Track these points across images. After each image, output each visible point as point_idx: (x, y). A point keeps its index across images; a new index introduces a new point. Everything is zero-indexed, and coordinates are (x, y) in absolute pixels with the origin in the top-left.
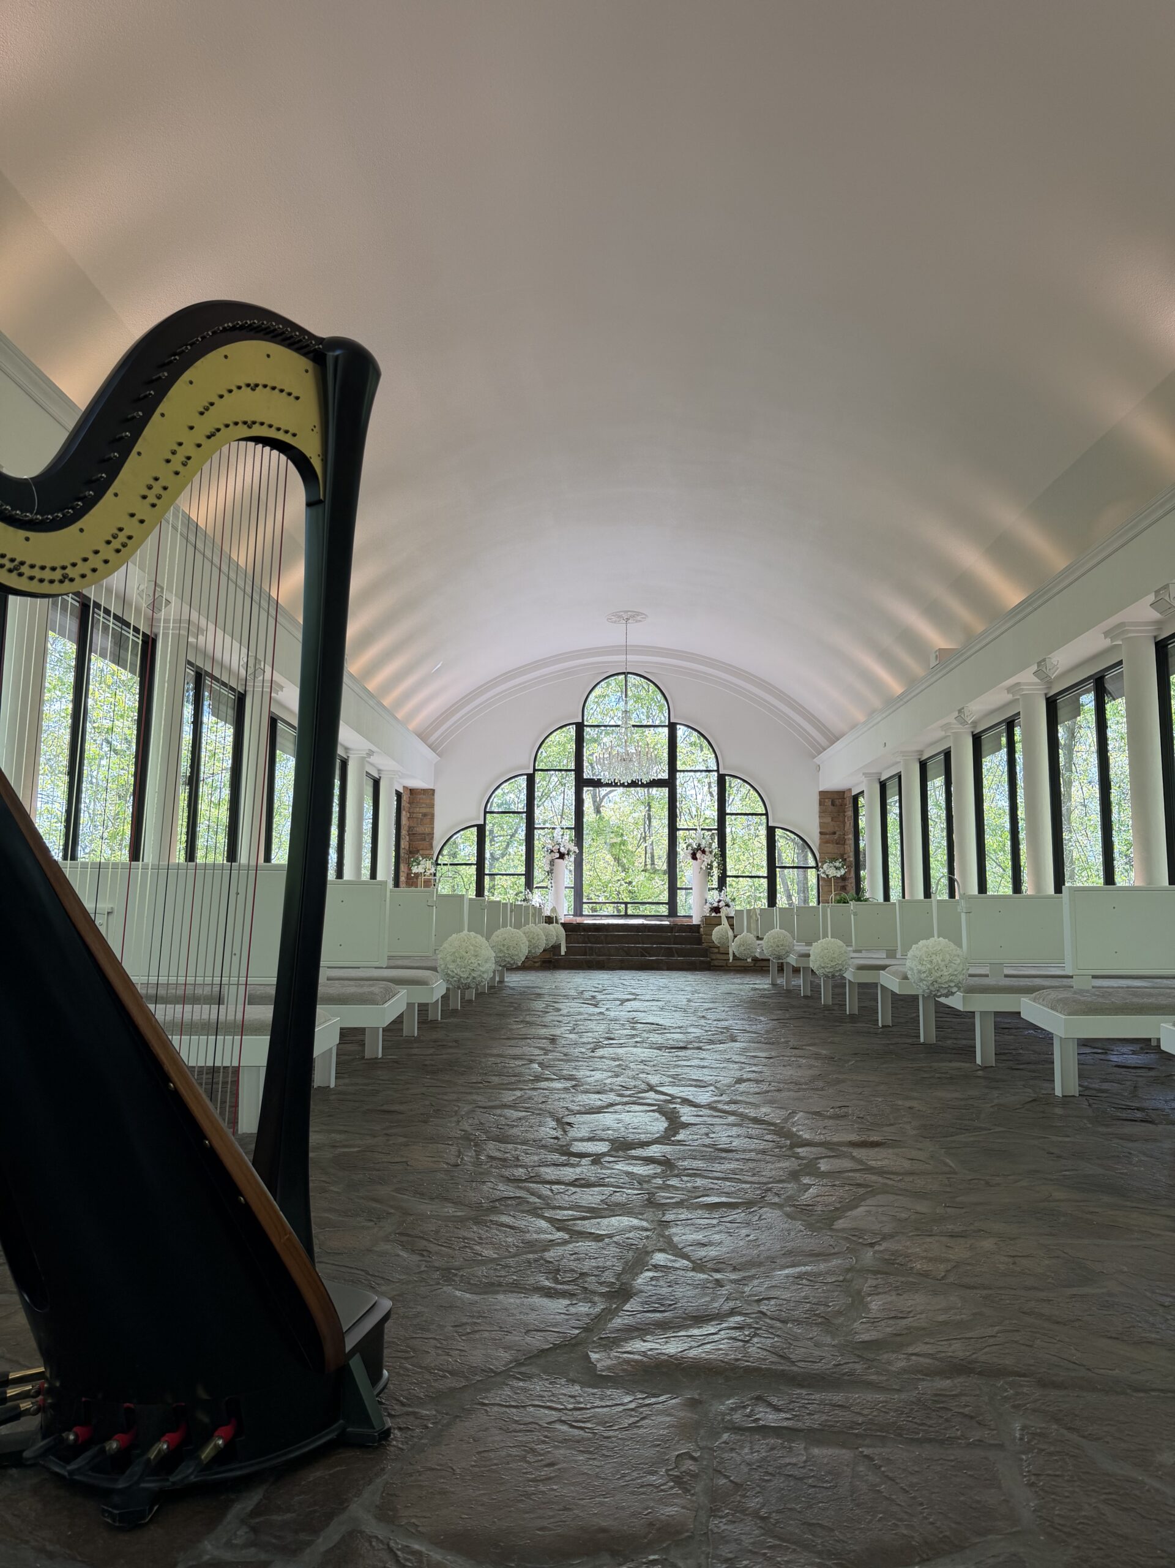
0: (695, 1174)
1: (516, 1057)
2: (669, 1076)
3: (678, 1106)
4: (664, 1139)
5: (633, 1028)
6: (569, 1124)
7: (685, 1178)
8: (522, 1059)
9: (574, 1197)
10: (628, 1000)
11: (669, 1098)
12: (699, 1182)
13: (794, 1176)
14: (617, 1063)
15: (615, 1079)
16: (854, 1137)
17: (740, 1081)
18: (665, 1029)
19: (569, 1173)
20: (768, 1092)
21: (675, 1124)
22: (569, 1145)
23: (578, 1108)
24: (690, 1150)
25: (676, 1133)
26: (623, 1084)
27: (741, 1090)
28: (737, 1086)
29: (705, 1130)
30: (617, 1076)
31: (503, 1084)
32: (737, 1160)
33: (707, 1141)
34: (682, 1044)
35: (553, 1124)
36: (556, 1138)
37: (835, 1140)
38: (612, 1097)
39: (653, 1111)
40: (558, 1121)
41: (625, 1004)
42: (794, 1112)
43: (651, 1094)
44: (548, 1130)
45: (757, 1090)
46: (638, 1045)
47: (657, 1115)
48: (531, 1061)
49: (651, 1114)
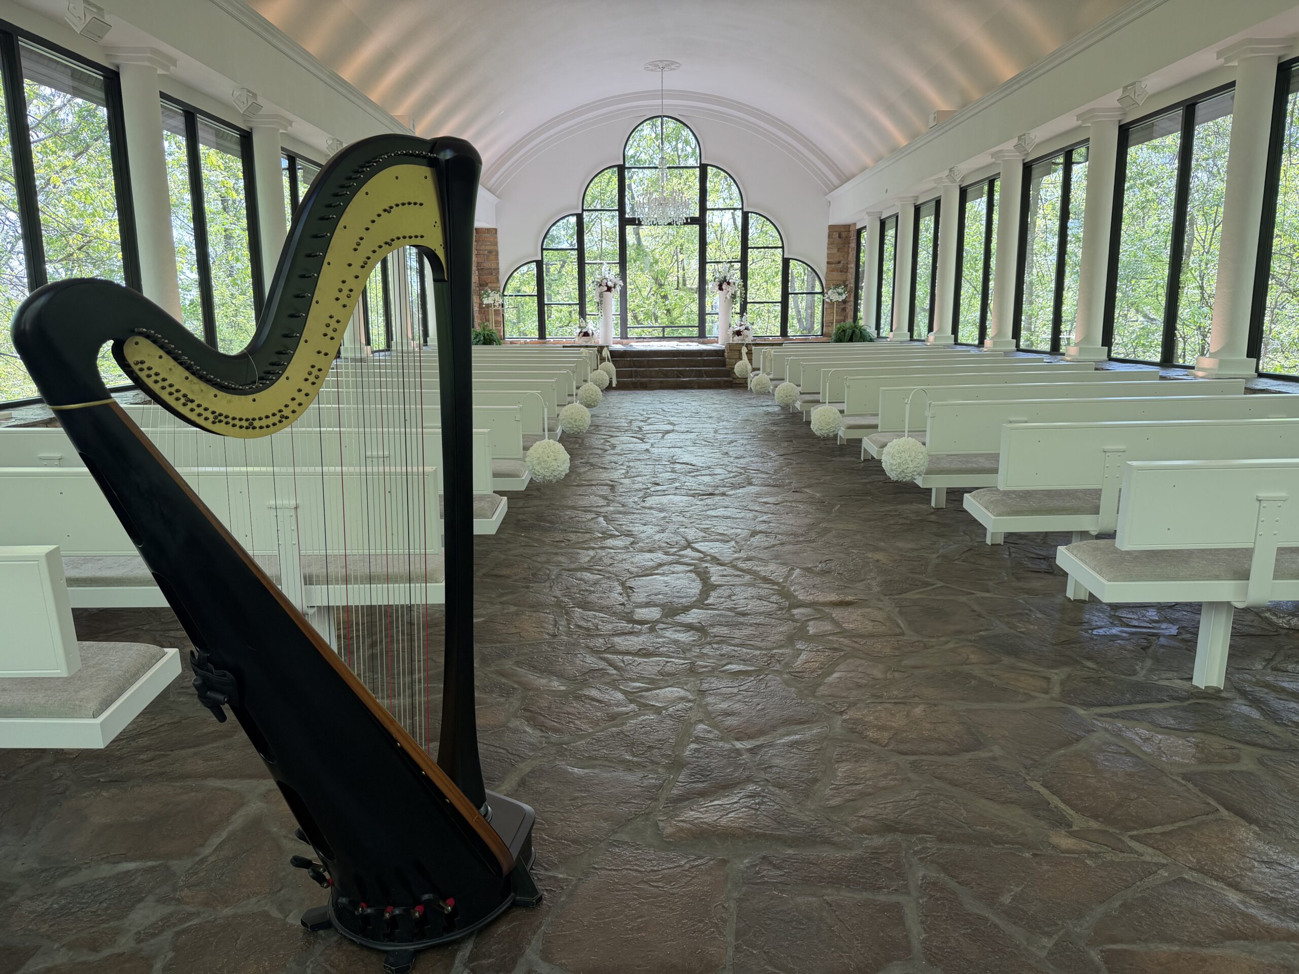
0: (723, 640)
1: (586, 510)
2: (702, 530)
3: (709, 565)
4: (700, 602)
5: (673, 471)
6: (631, 588)
7: (715, 646)
8: (590, 511)
9: (639, 668)
10: (668, 432)
11: (702, 556)
12: (726, 649)
13: (791, 640)
14: (662, 515)
15: (662, 535)
16: (833, 597)
17: (754, 534)
18: (698, 470)
19: (634, 642)
20: (774, 546)
21: (708, 587)
22: (632, 612)
23: (636, 570)
24: (718, 615)
25: (708, 596)
26: (668, 541)
27: (755, 544)
28: (752, 539)
29: (728, 592)
30: (663, 531)
31: (579, 543)
32: (751, 625)
33: (729, 604)
34: (710, 490)
35: (619, 589)
36: (623, 604)
37: (821, 599)
38: (660, 556)
39: (690, 571)
40: (623, 584)
41: (667, 436)
42: (792, 569)
43: (688, 552)
44: (616, 596)
45: (766, 544)
46: (678, 491)
47: (693, 575)
48: (598, 514)
49: (689, 574)
